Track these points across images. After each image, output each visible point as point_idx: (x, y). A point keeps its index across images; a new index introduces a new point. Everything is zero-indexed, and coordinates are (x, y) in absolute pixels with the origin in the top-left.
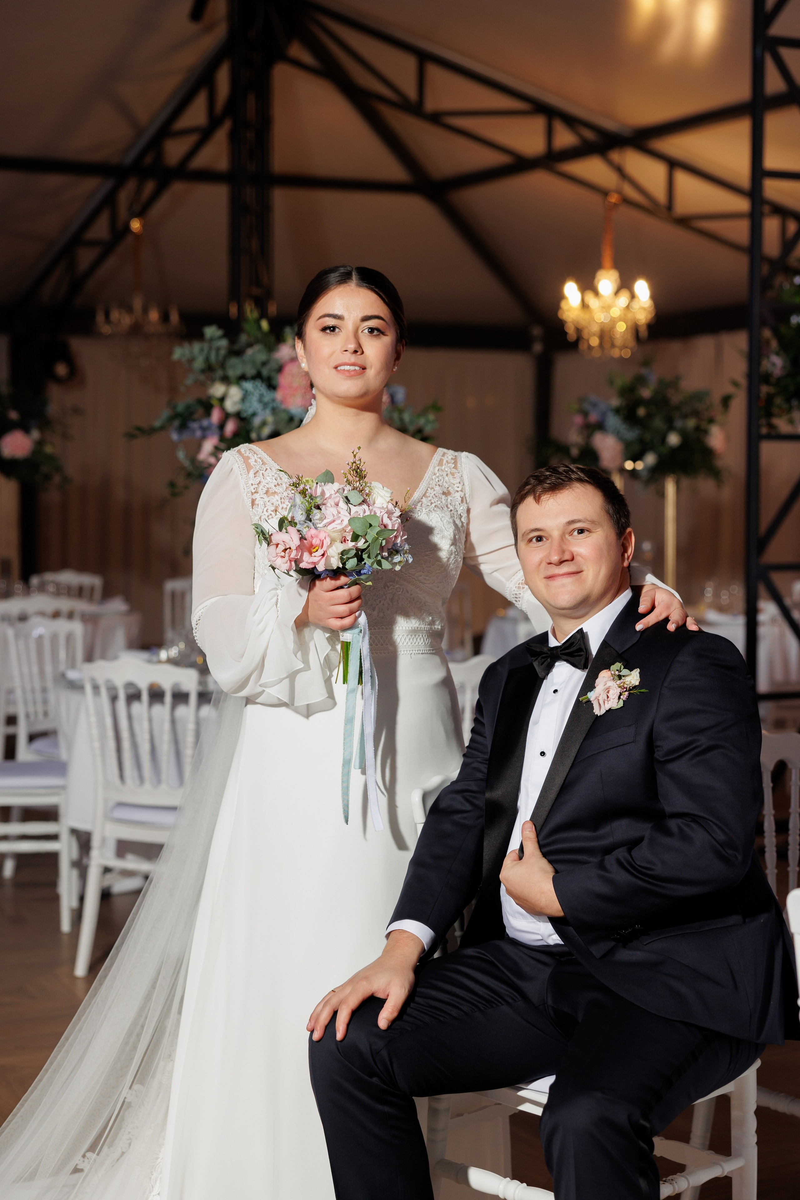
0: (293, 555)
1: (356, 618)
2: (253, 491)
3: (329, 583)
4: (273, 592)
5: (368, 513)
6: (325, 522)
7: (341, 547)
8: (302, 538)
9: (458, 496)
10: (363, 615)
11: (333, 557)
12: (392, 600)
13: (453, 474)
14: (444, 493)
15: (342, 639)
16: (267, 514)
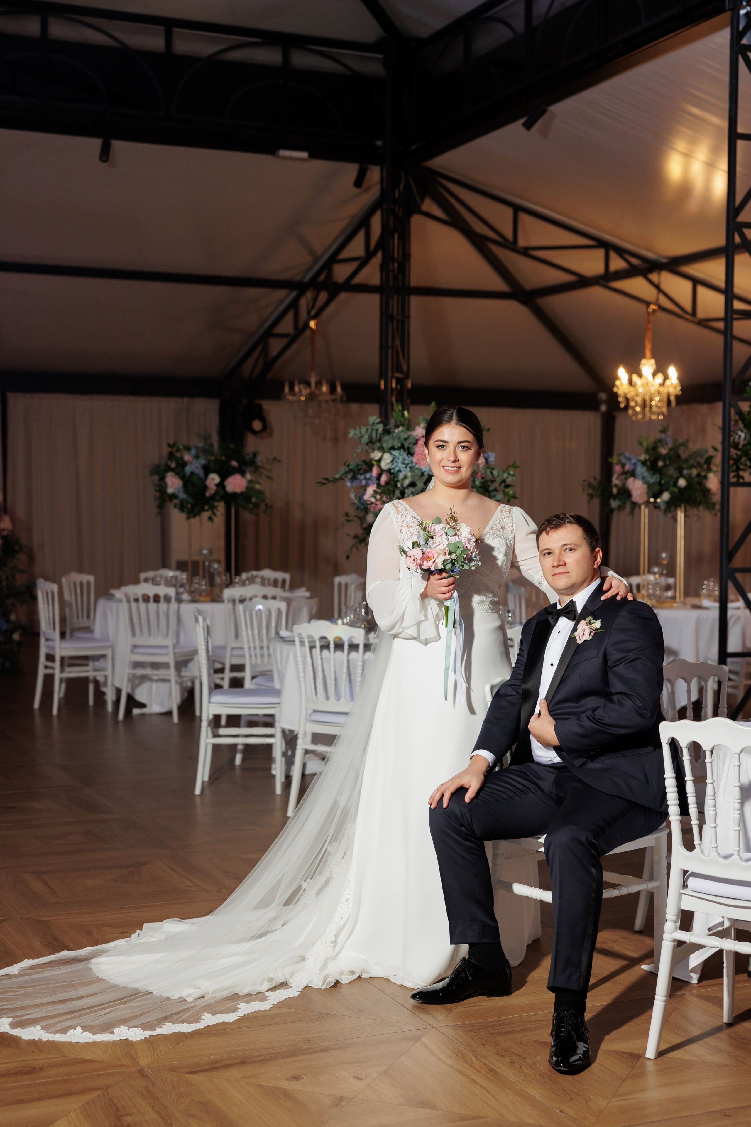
0: (418, 563)
1: (452, 594)
2: (401, 525)
3: (437, 576)
4: (410, 579)
5: (457, 540)
6: (435, 545)
7: (443, 558)
8: (423, 553)
9: (509, 529)
10: (456, 592)
11: (439, 563)
12: (472, 584)
13: (508, 517)
14: (502, 528)
15: (445, 604)
16: (407, 538)
